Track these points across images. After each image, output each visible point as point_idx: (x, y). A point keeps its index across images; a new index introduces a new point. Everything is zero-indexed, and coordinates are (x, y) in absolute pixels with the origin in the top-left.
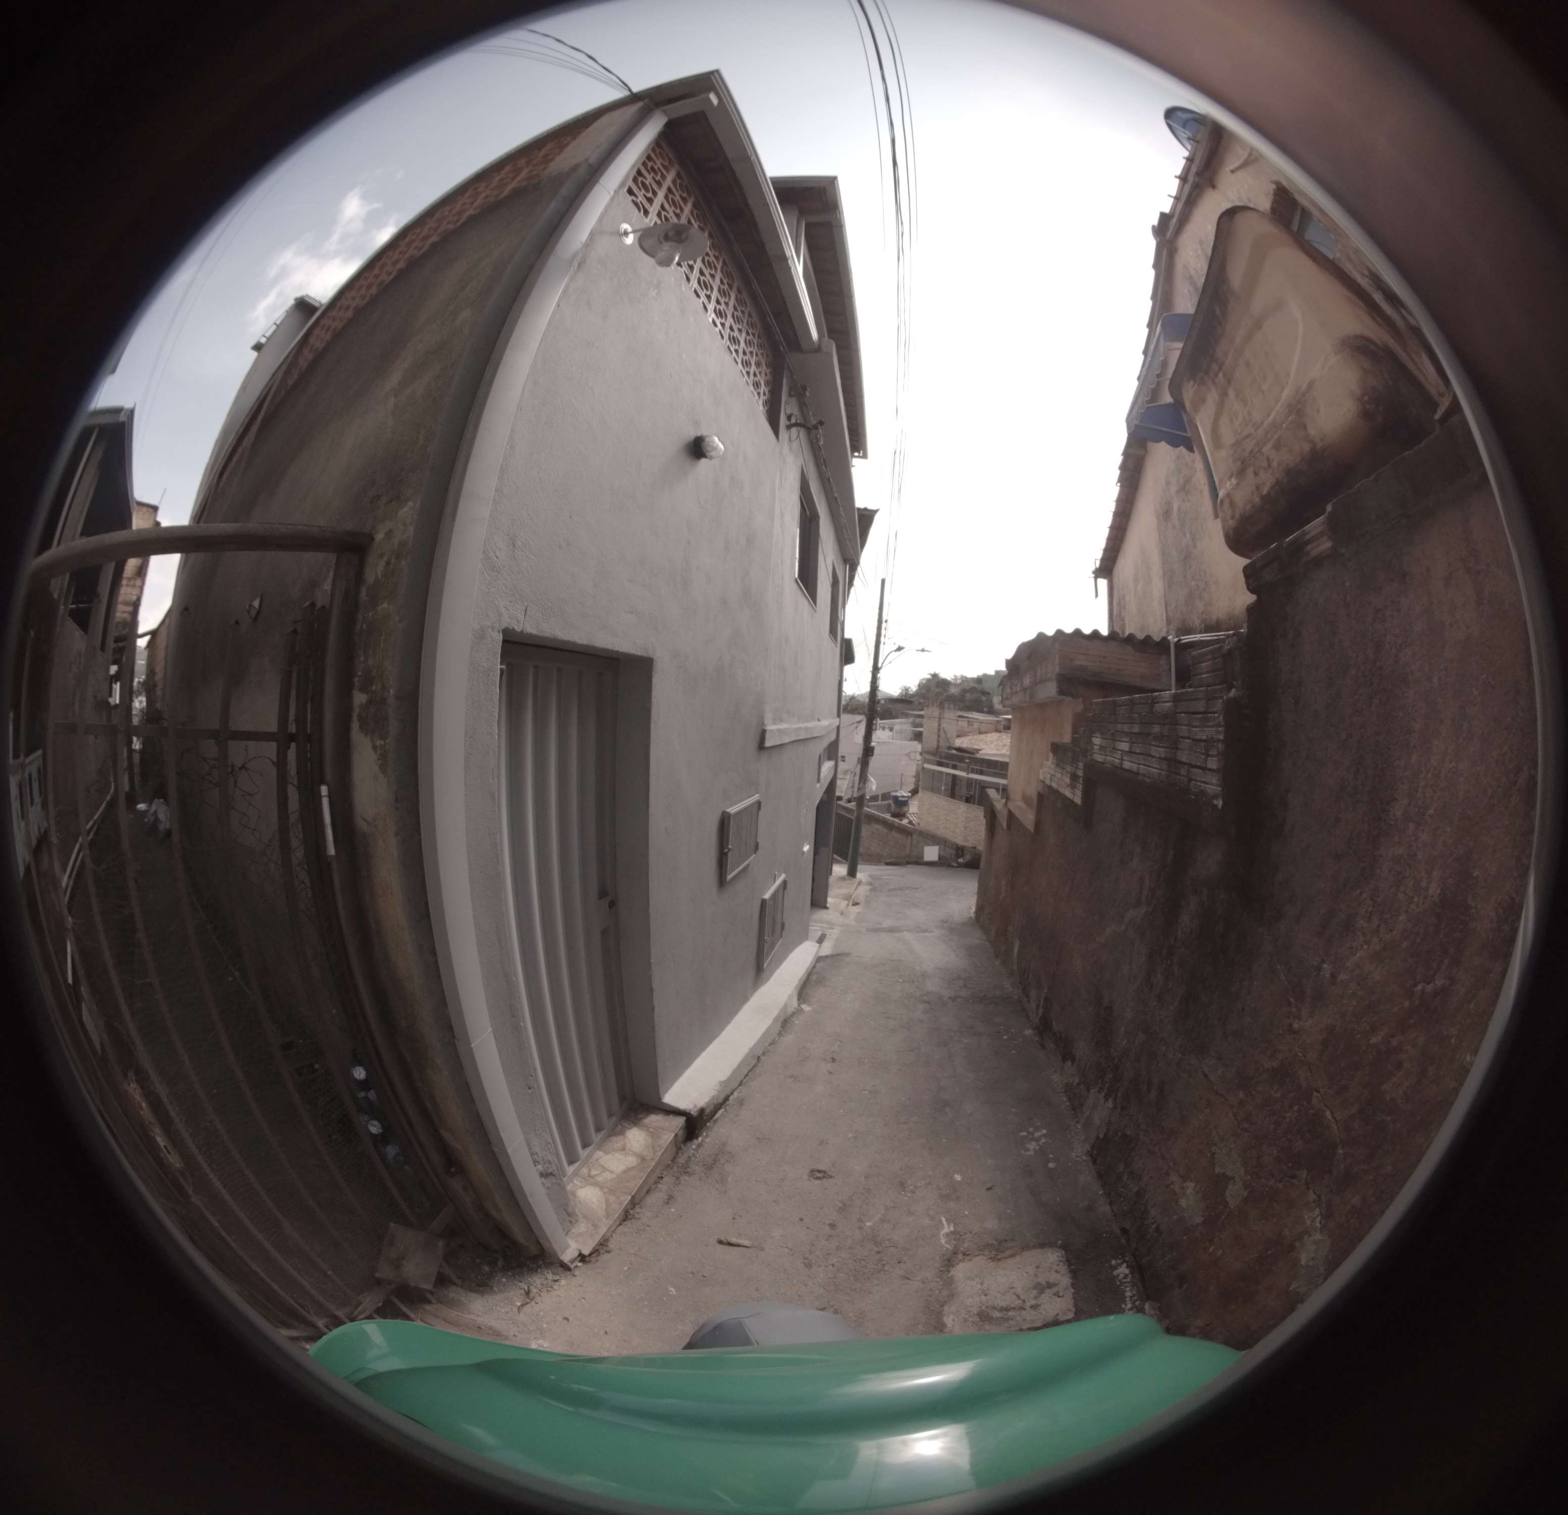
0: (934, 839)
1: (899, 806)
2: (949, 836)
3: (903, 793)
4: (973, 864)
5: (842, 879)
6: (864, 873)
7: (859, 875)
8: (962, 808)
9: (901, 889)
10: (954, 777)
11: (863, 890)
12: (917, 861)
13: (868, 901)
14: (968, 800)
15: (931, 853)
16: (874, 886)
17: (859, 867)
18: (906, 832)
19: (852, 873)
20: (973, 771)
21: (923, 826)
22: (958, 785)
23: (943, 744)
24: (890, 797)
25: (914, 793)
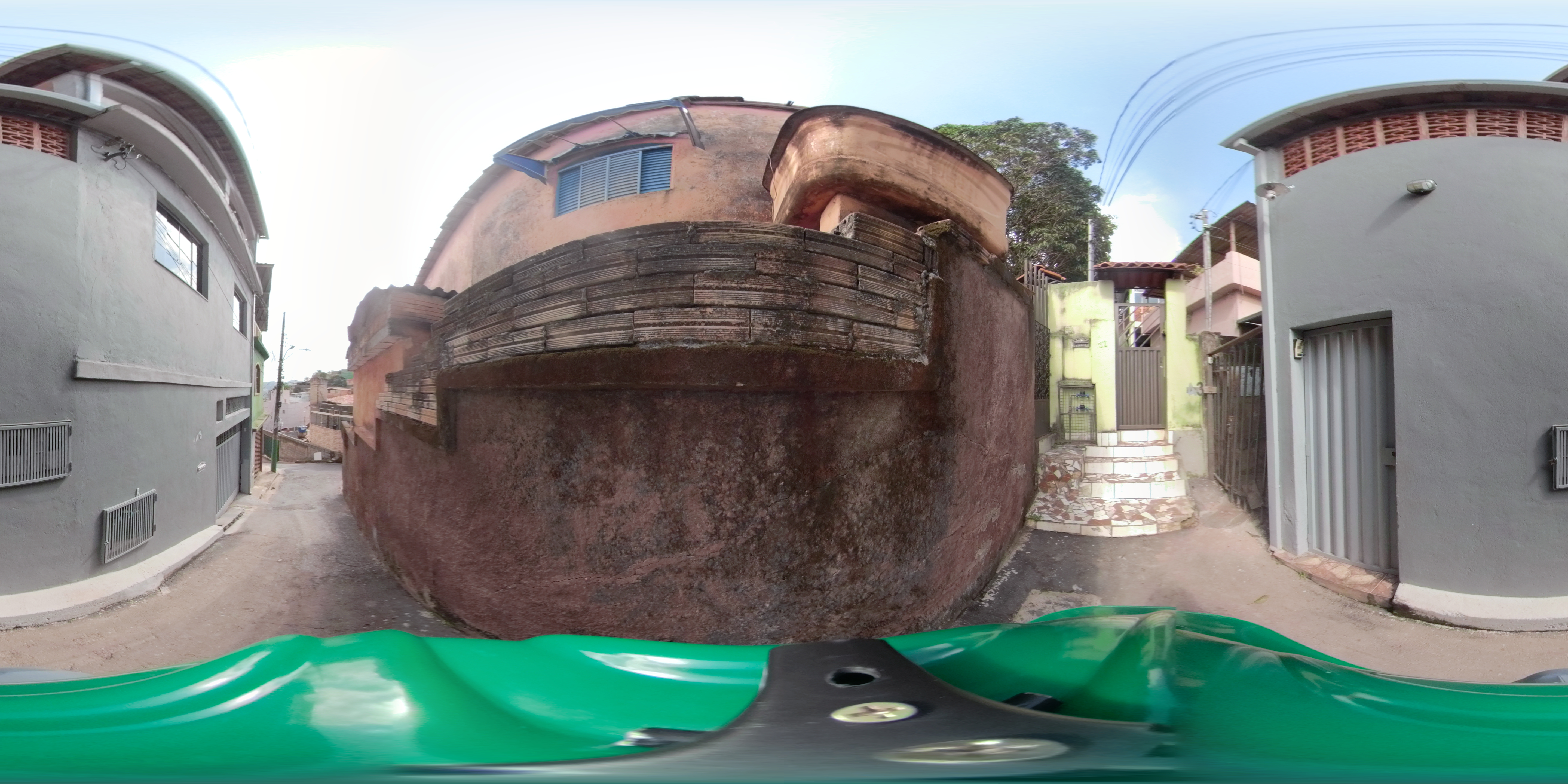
0: (319, 449)
1: (302, 433)
2: (326, 447)
3: (303, 426)
4: (339, 461)
5: (269, 473)
6: (280, 469)
7: (276, 469)
8: (331, 432)
9: (300, 478)
10: (328, 416)
11: (279, 479)
12: (311, 461)
13: (280, 486)
14: (335, 428)
15: (318, 456)
16: (286, 477)
17: (279, 466)
18: (304, 446)
19: (273, 468)
20: (336, 413)
21: (312, 442)
22: (328, 420)
23: (321, 400)
24: (296, 428)
25: (308, 426)
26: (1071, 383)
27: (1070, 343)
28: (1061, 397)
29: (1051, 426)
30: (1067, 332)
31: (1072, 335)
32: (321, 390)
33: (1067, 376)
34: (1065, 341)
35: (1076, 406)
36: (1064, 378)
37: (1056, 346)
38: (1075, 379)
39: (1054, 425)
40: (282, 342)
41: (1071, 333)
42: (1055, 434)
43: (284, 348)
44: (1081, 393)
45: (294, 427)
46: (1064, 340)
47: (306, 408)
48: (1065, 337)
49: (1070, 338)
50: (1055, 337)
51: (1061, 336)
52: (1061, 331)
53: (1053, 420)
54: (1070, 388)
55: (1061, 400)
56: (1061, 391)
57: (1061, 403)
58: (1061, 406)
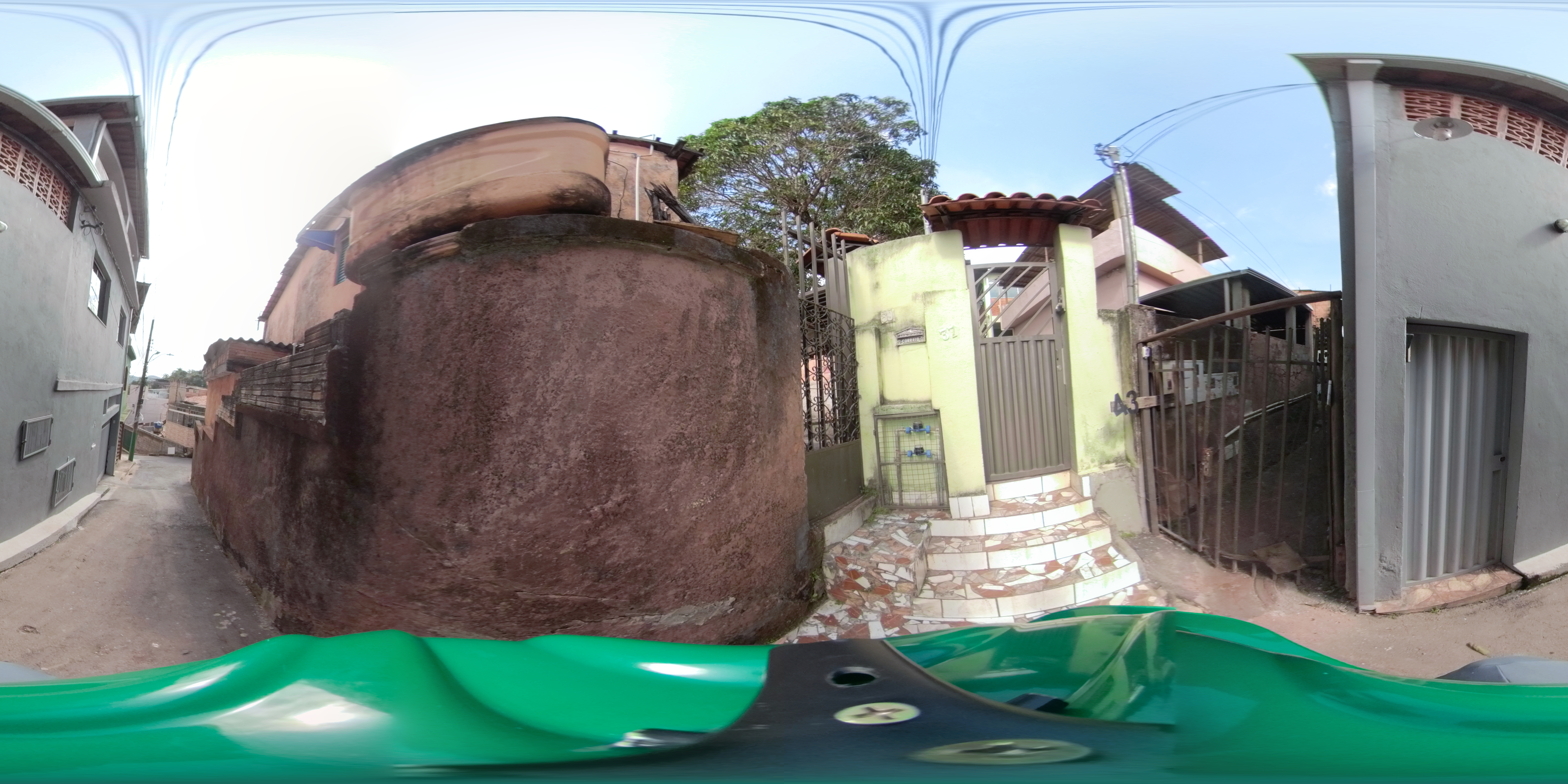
0: (173, 444)
1: (157, 428)
2: (179, 442)
3: (160, 422)
4: (190, 457)
5: (126, 462)
6: (137, 459)
7: (134, 460)
8: (184, 429)
9: (154, 468)
10: (184, 415)
11: (136, 467)
12: (165, 454)
13: (137, 473)
14: (188, 426)
15: (171, 451)
16: (141, 466)
17: (134, 456)
18: (160, 441)
19: (131, 459)
20: (191, 412)
21: (167, 438)
22: (184, 418)
23: (178, 400)
24: (152, 424)
25: (165, 422)
26: (895, 410)
27: (891, 339)
28: (880, 435)
29: (866, 483)
30: (883, 320)
31: (894, 325)
32: (180, 390)
33: (889, 396)
34: (883, 337)
35: (907, 449)
36: (883, 401)
37: (866, 345)
38: (903, 402)
39: (871, 481)
40: (149, 347)
41: (892, 322)
42: (872, 498)
43: (150, 352)
44: (915, 427)
45: (150, 422)
46: (879, 334)
47: (164, 405)
48: (882, 329)
49: (890, 330)
50: (864, 331)
51: (873, 328)
52: (874, 320)
53: (869, 473)
54: (894, 419)
55: (881, 440)
56: (880, 424)
57: (881, 445)
58: (882, 450)
